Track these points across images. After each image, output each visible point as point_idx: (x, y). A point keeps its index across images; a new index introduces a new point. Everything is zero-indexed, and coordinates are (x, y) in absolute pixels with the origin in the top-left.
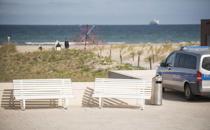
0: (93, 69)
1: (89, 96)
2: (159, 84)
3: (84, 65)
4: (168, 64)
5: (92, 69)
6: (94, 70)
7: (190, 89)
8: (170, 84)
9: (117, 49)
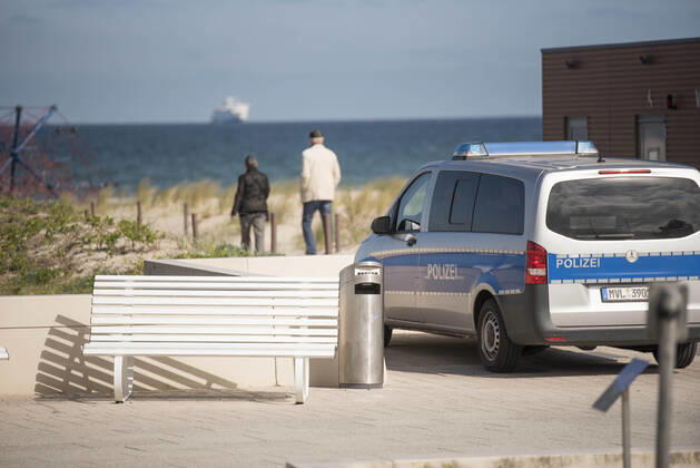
0: (66, 273)
1: (67, 356)
2: (370, 298)
3: (25, 259)
4: (403, 222)
5: (62, 274)
6: (75, 275)
7: (501, 323)
8: (413, 306)
9: (166, 206)
